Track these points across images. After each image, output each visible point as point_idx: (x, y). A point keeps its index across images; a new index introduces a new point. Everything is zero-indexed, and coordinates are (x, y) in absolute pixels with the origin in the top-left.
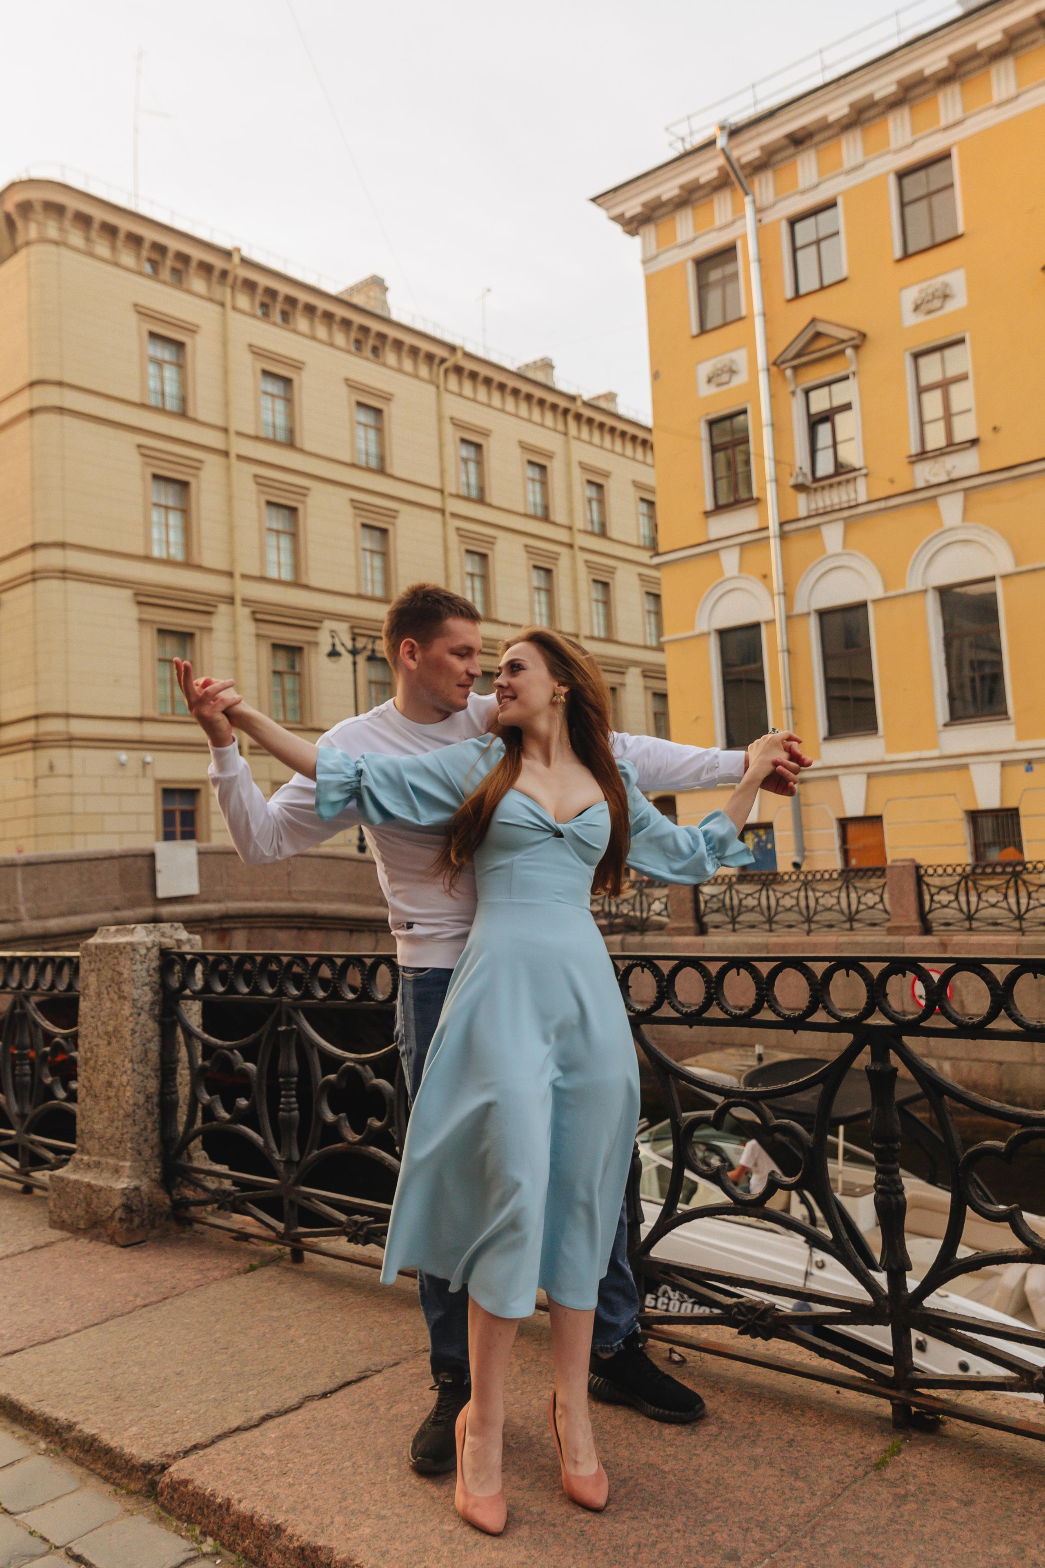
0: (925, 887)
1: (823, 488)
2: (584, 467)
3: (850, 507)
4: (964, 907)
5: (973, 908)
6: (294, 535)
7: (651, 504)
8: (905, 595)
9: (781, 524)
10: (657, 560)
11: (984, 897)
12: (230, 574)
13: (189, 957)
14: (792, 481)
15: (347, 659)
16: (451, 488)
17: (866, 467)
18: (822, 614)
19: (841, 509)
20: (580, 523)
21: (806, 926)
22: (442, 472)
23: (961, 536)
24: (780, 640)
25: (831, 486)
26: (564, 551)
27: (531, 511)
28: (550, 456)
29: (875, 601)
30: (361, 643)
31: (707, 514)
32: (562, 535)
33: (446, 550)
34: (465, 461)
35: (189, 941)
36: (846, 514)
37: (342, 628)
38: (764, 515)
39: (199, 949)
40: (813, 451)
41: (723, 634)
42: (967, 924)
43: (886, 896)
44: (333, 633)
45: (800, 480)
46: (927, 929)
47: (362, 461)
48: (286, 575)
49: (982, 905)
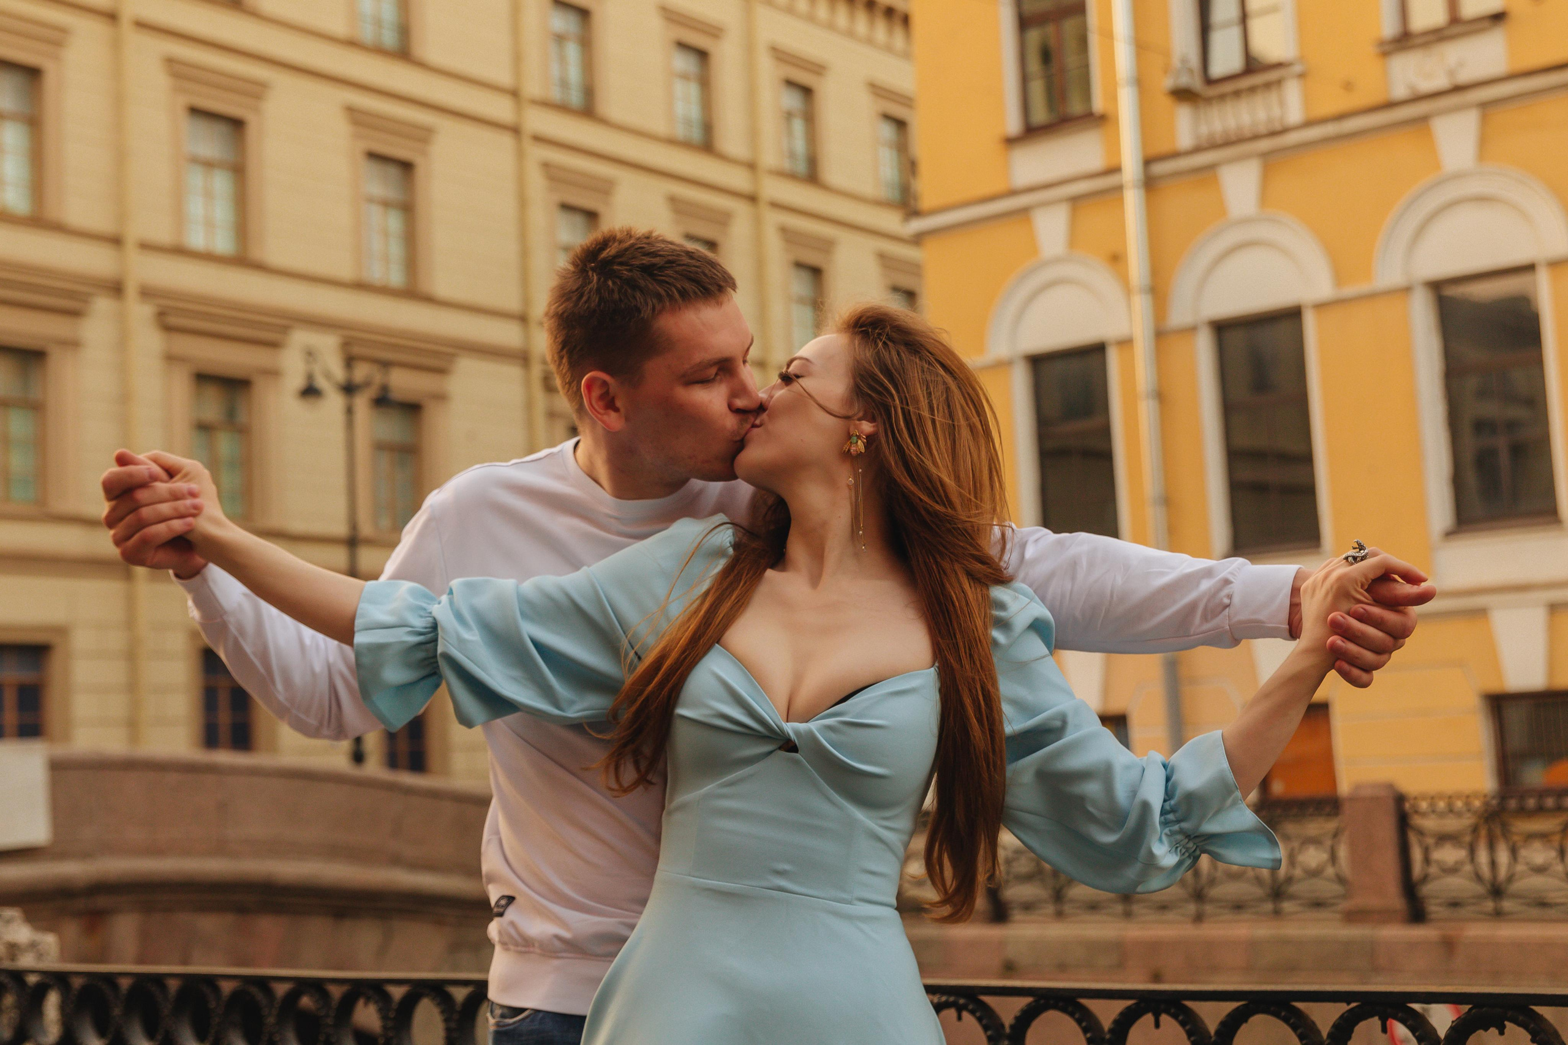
0: (1413, 838)
1: (1222, 97)
2: (780, 55)
3: (1273, 134)
4: (1485, 870)
5: (1503, 872)
6: (238, 170)
7: (901, 125)
8: (1372, 296)
9: (1148, 162)
10: (917, 225)
11: (1523, 853)
12: (116, 241)
13: (32, 979)
14: (1168, 83)
15: (334, 403)
16: (533, 88)
17: (1301, 59)
18: (1221, 328)
19: (1256, 137)
20: (770, 158)
21: (1192, 908)
22: (517, 58)
23: (1474, 187)
24: (1144, 374)
25: (1237, 94)
26: (740, 209)
27: (680, 132)
28: (715, 32)
29: (1321, 306)
30: (361, 372)
31: (1011, 142)
32: (738, 179)
33: (523, 203)
34: (560, 39)
35: (33, 945)
36: (1264, 145)
37: (328, 345)
38: (1114, 146)
39: (53, 962)
40: (1205, 29)
41: (1037, 362)
42: (1489, 905)
43: (1343, 852)
44: (310, 354)
45: (1184, 81)
46: (1417, 913)
47: (367, 34)
48: (223, 244)
49: (1520, 868)
